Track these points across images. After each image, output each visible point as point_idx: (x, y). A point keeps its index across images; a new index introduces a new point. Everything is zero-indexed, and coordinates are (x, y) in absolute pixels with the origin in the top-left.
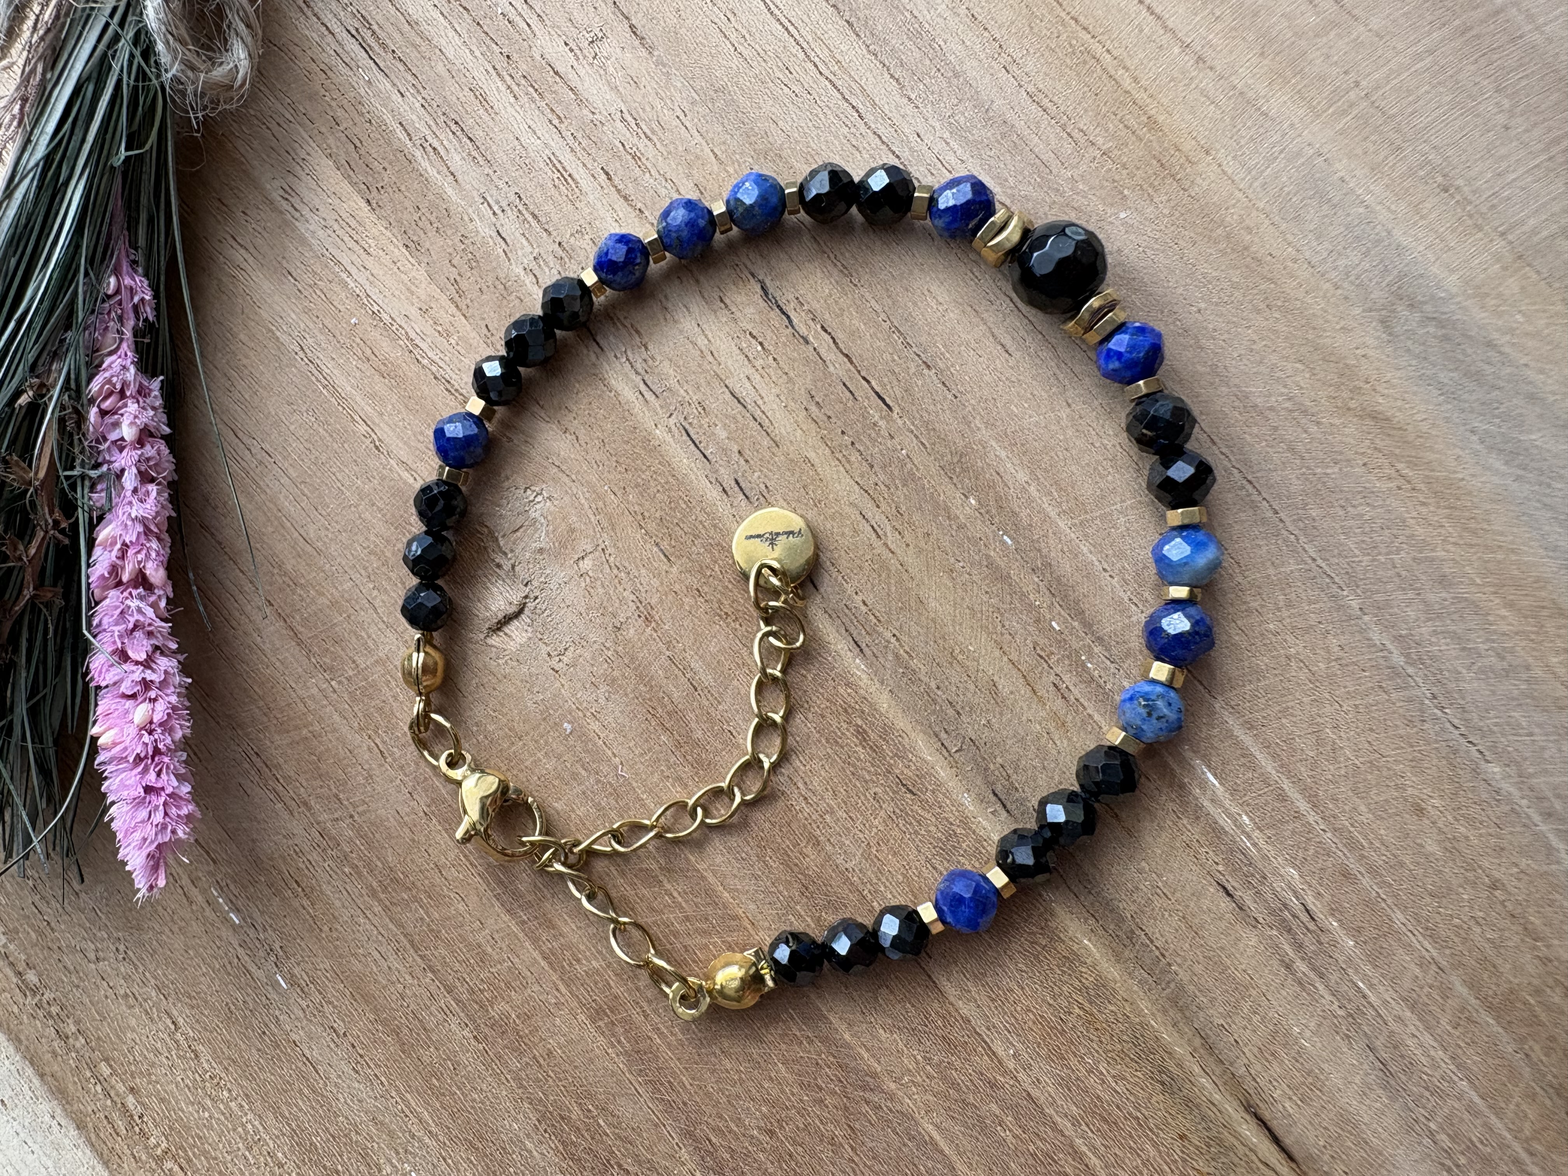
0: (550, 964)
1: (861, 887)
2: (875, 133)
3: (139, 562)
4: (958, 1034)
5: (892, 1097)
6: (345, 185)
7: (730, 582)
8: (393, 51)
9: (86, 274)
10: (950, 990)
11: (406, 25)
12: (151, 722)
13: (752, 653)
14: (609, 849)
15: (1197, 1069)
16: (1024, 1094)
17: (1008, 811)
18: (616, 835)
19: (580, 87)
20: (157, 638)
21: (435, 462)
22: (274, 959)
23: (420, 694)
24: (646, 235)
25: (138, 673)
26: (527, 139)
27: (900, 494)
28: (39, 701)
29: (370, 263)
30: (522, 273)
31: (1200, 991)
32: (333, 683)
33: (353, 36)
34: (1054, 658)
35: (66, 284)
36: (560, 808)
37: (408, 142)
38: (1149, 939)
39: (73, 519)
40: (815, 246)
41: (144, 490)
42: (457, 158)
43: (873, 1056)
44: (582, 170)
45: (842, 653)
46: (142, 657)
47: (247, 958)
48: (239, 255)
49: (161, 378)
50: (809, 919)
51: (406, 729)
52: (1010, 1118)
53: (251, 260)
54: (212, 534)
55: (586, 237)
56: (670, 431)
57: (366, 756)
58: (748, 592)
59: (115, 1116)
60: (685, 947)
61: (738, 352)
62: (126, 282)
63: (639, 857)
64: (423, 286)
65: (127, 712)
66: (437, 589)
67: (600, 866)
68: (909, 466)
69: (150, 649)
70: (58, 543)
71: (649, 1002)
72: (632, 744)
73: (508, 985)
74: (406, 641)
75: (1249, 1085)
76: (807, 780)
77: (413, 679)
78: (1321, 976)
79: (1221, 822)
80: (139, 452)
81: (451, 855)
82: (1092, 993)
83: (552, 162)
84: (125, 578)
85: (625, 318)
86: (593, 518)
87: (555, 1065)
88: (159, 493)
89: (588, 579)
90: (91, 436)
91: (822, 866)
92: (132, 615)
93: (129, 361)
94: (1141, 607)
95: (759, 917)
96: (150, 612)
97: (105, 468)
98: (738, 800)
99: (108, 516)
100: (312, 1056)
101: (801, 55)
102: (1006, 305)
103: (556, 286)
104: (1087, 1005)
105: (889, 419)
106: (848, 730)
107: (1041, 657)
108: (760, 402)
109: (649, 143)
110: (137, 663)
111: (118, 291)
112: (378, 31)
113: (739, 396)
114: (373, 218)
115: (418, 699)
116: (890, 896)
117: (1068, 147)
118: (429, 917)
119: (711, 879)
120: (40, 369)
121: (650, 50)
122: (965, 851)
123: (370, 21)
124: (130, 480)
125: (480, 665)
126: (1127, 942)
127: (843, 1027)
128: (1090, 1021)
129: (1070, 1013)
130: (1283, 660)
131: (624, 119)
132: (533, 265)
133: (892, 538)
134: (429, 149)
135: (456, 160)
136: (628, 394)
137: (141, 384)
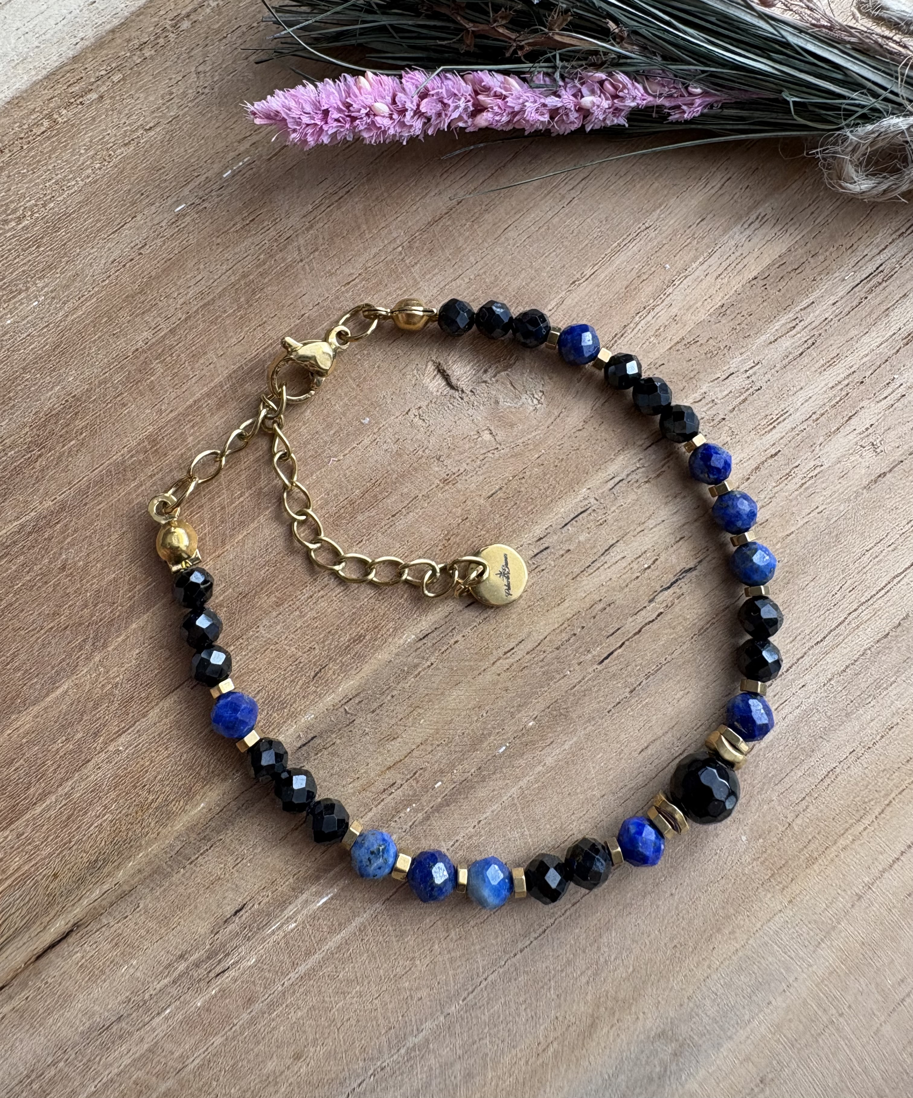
0: (191, 406)
1: (244, 637)
2: (805, 653)
3: (492, 108)
4: (135, 707)
5: (88, 659)
6: (768, 261)
7: (473, 542)
8: (866, 298)
9: (703, 72)
10: (167, 703)
11: (885, 308)
12: (375, 115)
13: (420, 558)
14: (276, 450)
15: (106, 887)
16: (89, 757)
17: (300, 748)
18: (286, 456)
19: (839, 435)
20: (436, 120)
21: (563, 325)
22: (198, 201)
23: (392, 312)
24: (730, 483)
25: (411, 106)
26: (802, 396)
27: (538, 670)
28: (390, 33)
29: (710, 279)
30: (702, 391)
31: (165, 890)
32: (400, 248)
33: (877, 268)
34: (414, 784)
35: (696, 57)
36: (306, 414)
37: (799, 308)
38: (204, 852)
39: (523, 60)
40: (722, 608)
41: (545, 111)
42: (788, 344)
43: (119, 645)
44: (778, 436)
45: (419, 625)
46: (423, 109)
47: (198, 183)
48: (716, 183)
49: (627, 125)
50: (221, 598)
51: (366, 301)
52: (71, 747)
53: (713, 191)
54: (511, 160)
55: (729, 438)
56: (585, 499)
57: (346, 272)
58: (465, 555)
59: (82, 84)
60: (202, 506)
61: (643, 551)
62: (697, 100)
63: (269, 473)
64: (693, 317)
65: (383, 98)
66: (470, 326)
67: (263, 443)
68: (558, 677)
69: (429, 114)
70: (507, 49)
71: (162, 479)
72: (353, 468)
73: (175, 374)
74: (431, 302)
75: (94, 926)
76: (325, 598)
77: (403, 307)
78: (174, 982)
79: (291, 907)
80: (572, 109)
81: (272, 334)
82: (164, 809)
83: (784, 414)
84: (481, 97)
85: (669, 467)
86: (521, 441)
87: (115, 409)
88: (542, 122)
89: (476, 437)
90: (584, 73)
91: (262, 608)
92: (453, 102)
93: (640, 102)
94: (451, 849)
95: (224, 561)
96: (455, 115)
97: (561, 83)
98: (312, 546)
99: (526, 85)
100: (125, 229)
101: (863, 600)
102: (677, 750)
103: (692, 415)
104: (154, 805)
105: (592, 662)
106: (362, 629)
107: (415, 774)
108: (606, 566)
109: (798, 485)
110: (418, 105)
111: (690, 94)
112: (881, 287)
113: (611, 550)
114: (744, 282)
115: (389, 310)
116: (238, 658)
117: (795, 797)
118: (227, 317)
119: (252, 526)
120: (633, 37)
121: (867, 487)
122: (271, 715)
123: (889, 281)
124: (552, 101)
125: (413, 356)
126: (202, 835)
127: (141, 623)
128: (142, 807)
129: (149, 792)
130: (411, 955)
131: (815, 467)
132: (708, 399)
133: (505, 663)
134: (794, 323)
135: (786, 343)
136: (613, 468)
137: (621, 110)
